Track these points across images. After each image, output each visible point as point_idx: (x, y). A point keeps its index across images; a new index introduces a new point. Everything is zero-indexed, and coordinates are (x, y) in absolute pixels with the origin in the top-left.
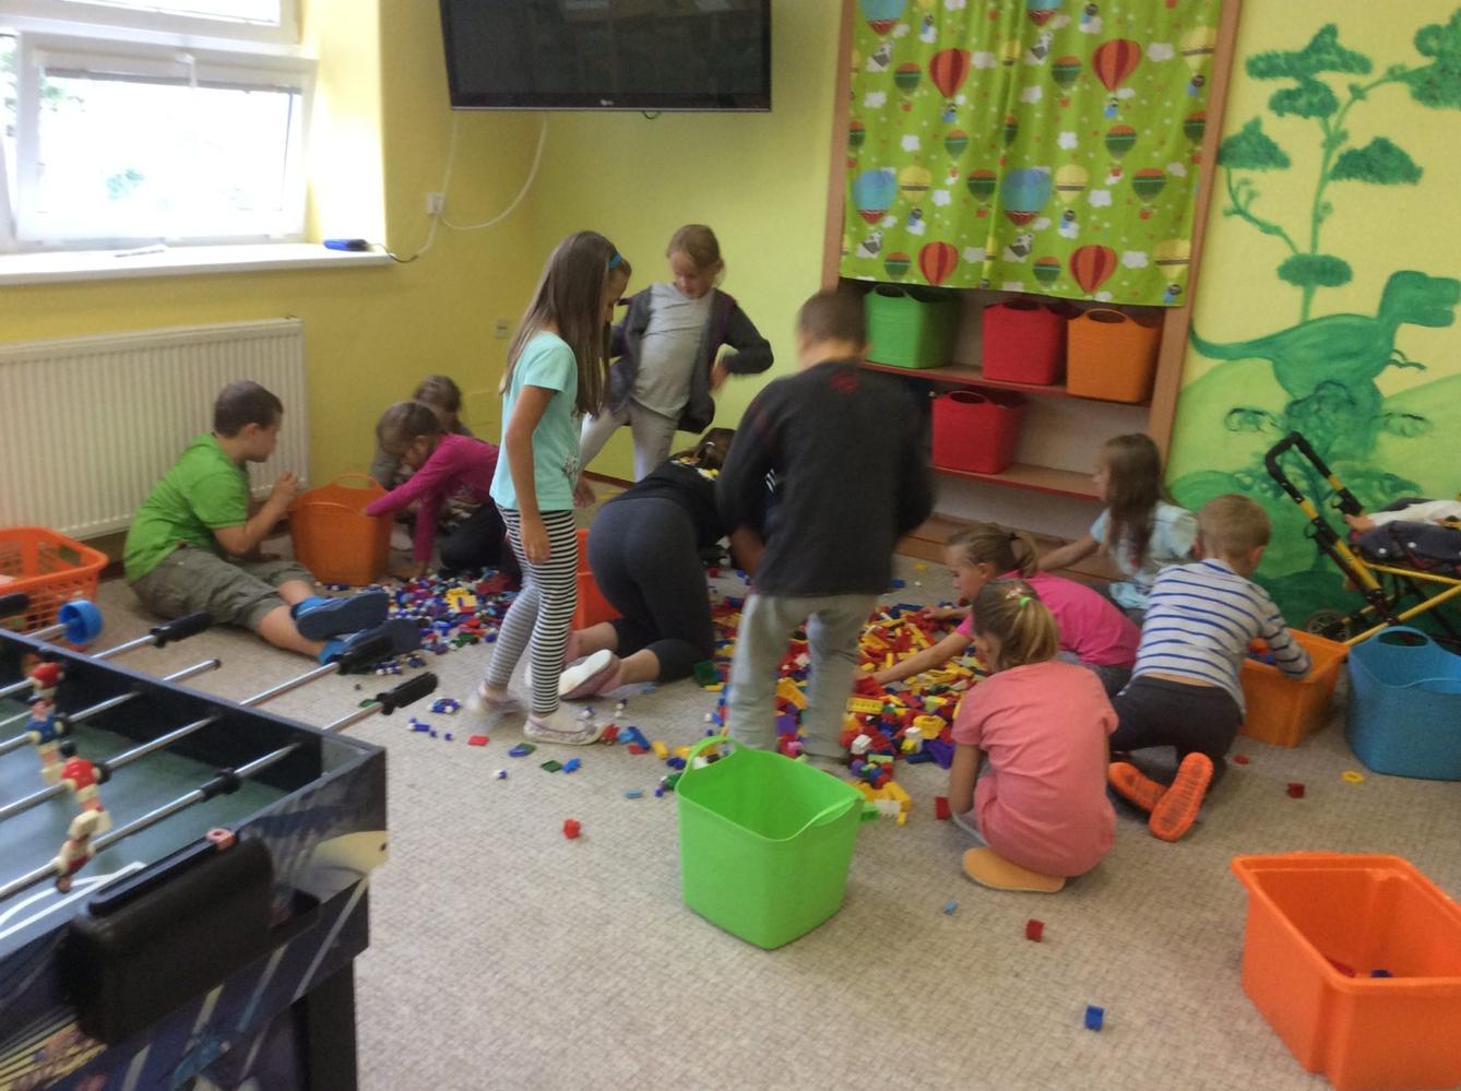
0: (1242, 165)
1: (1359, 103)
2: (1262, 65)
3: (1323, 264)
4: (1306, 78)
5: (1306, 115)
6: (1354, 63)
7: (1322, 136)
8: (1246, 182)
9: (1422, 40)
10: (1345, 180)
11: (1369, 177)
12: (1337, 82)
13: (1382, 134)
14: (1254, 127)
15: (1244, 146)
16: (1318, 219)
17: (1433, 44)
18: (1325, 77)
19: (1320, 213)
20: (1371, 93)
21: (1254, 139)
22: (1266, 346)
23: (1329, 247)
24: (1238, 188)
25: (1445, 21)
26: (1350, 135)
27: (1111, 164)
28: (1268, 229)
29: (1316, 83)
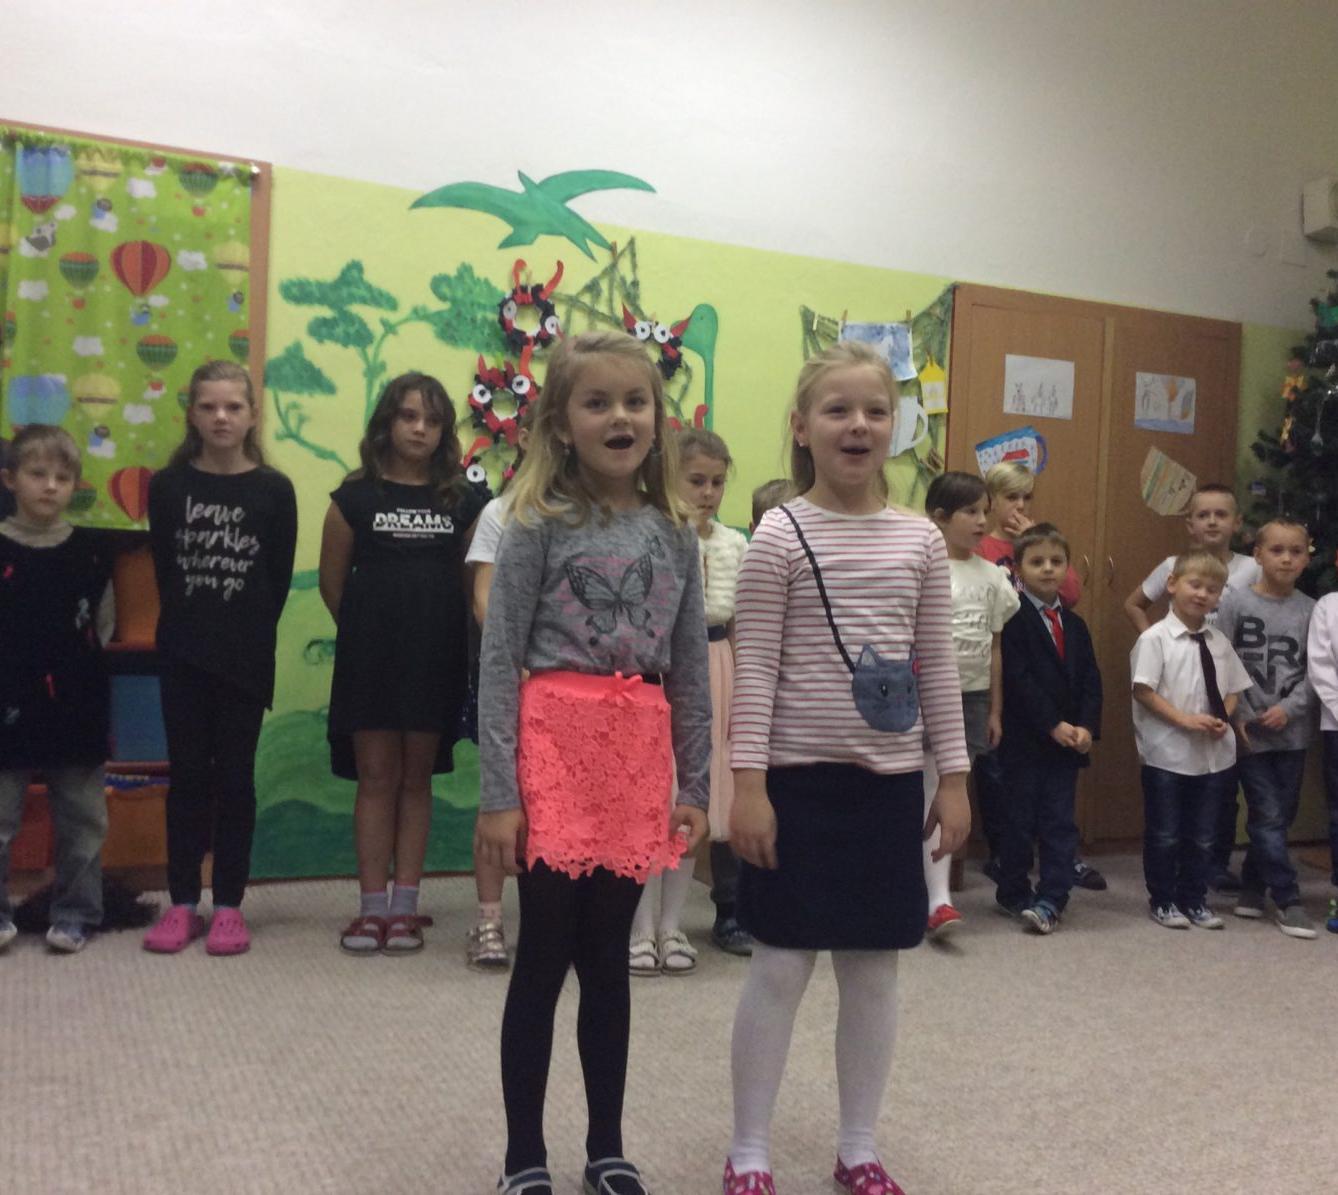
0: (288, 388)
1: (390, 337)
2: (295, 291)
4: (341, 309)
5: (345, 345)
6: (381, 299)
7: (362, 366)
8: (295, 406)
9: (438, 284)
12: (371, 316)
14: (294, 353)
15: (286, 370)
17: (445, 290)
18: (356, 309)
20: (402, 330)
21: (297, 364)
24: (287, 412)
25: (452, 272)
26: (388, 367)
27: (148, 376)
28: (323, 454)
29: (351, 315)
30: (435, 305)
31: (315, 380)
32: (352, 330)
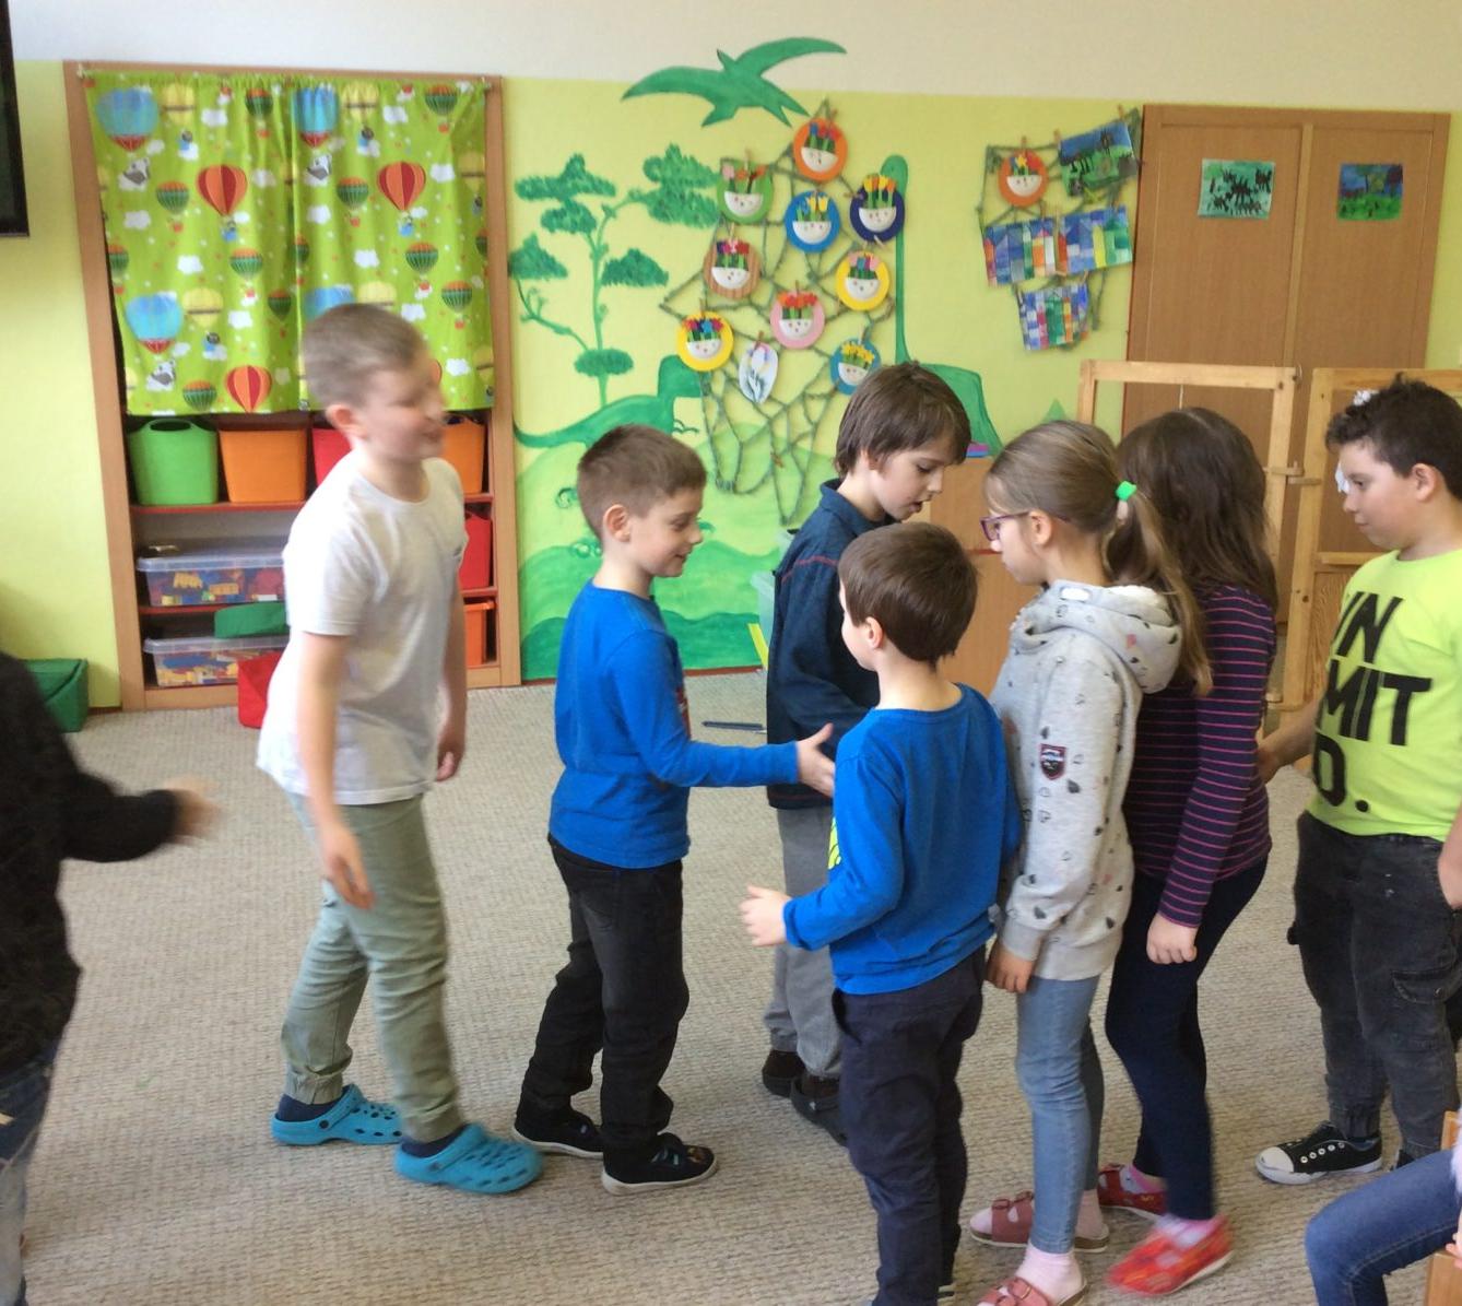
0: (528, 276)
1: (612, 219)
2: (528, 188)
3: (609, 357)
4: (566, 200)
5: (573, 232)
6: (601, 187)
7: (588, 249)
8: (534, 291)
9: (650, 167)
10: (613, 284)
11: (630, 281)
12: (592, 203)
13: (634, 246)
14: (532, 243)
15: (526, 260)
16: (598, 320)
17: (657, 172)
18: (581, 199)
19: (599, 315)
20: (621, 213)
21: (534, 254)
22: (577, 431)
23: (612, 341)
24: (529, 297)
25: (662, 155)
26: (610, 247)
27: (417, 279)
28: (559, 330)
29: (576, 204)
30: (648, 186)
31: (549, 266)
32: (578, 219)
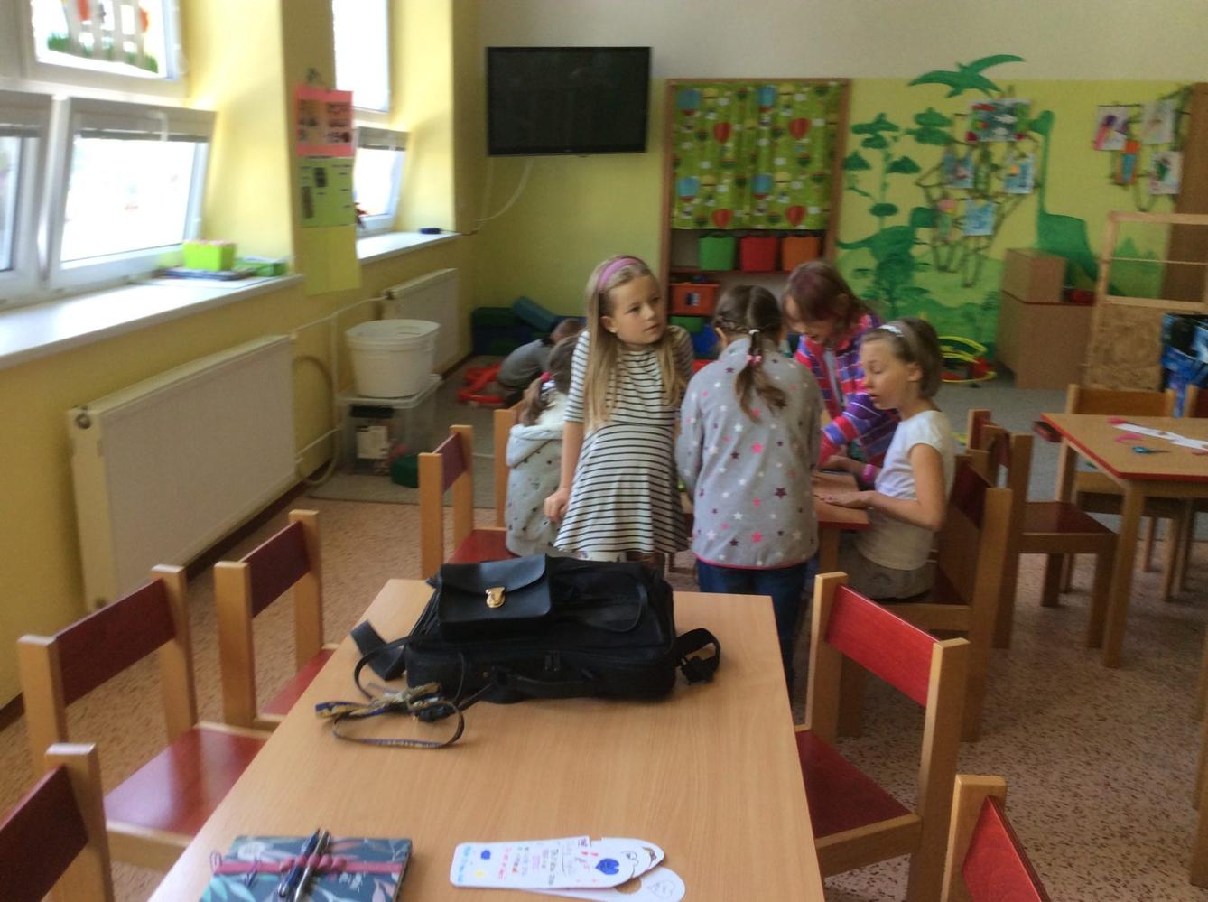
0: (852, 169)
1: (896, 143)
2: (857, 129)
3: (887, 207)
4: (876, 134)
5: (876, 148)
6: (892, 128)
7: (882, 156)
8: (854, 176)
10: (893, 173)
11: (902, 172)
12: (886, 134)
13: (905, 155)
14: (856, 154)
15: (852, 161)
16: (883, 189)
17: (921, 120)
18: (882, 133)
19: (885, 186)
20: (900, 139)
21: (856, 158)
22: (867, 243)
23: (889, 200)
24: (851, 178)
25: (925, 112)
26: (893, 155)
27: (801, 170)
28: (866, 195)
29: (879, 135)
30: (916, 127)
31: (863, 165)
32: (879, 142)
